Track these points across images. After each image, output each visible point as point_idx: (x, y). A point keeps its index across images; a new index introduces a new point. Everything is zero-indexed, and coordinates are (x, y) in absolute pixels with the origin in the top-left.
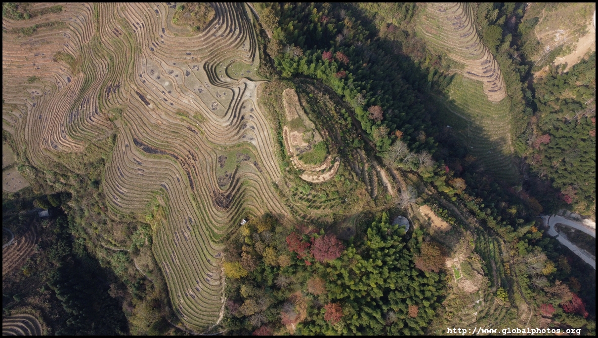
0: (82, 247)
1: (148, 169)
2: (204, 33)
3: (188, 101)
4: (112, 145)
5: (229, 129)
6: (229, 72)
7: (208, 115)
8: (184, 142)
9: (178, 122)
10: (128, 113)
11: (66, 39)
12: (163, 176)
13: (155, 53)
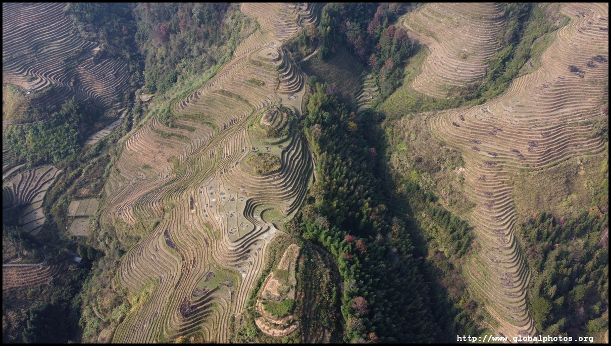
0: (80, 300)
1: (159, 258)
2: (263, 177)
3: (218, 219)
4: (152, 229)
5: (231, 254)
6: (264, 214)
7: (224, 235)
8: (196, 249)
9: (202, 231)
10: (177, 211)
11: (184, 150)
12: (166, 269)
13: (222, 176)
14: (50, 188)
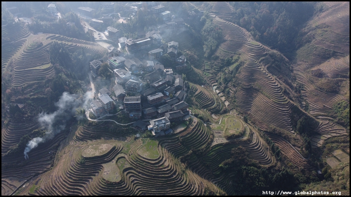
14: (335, 136)
